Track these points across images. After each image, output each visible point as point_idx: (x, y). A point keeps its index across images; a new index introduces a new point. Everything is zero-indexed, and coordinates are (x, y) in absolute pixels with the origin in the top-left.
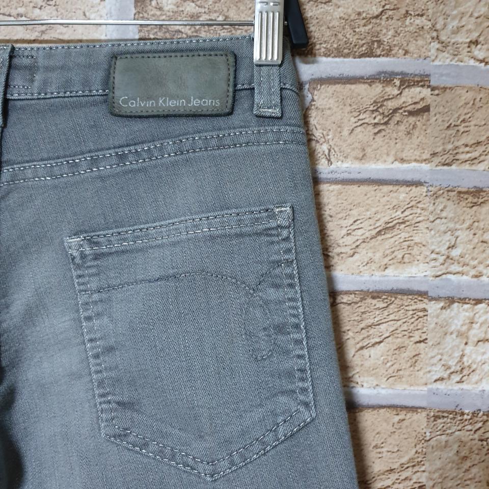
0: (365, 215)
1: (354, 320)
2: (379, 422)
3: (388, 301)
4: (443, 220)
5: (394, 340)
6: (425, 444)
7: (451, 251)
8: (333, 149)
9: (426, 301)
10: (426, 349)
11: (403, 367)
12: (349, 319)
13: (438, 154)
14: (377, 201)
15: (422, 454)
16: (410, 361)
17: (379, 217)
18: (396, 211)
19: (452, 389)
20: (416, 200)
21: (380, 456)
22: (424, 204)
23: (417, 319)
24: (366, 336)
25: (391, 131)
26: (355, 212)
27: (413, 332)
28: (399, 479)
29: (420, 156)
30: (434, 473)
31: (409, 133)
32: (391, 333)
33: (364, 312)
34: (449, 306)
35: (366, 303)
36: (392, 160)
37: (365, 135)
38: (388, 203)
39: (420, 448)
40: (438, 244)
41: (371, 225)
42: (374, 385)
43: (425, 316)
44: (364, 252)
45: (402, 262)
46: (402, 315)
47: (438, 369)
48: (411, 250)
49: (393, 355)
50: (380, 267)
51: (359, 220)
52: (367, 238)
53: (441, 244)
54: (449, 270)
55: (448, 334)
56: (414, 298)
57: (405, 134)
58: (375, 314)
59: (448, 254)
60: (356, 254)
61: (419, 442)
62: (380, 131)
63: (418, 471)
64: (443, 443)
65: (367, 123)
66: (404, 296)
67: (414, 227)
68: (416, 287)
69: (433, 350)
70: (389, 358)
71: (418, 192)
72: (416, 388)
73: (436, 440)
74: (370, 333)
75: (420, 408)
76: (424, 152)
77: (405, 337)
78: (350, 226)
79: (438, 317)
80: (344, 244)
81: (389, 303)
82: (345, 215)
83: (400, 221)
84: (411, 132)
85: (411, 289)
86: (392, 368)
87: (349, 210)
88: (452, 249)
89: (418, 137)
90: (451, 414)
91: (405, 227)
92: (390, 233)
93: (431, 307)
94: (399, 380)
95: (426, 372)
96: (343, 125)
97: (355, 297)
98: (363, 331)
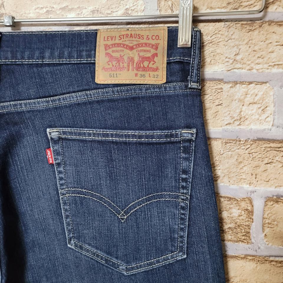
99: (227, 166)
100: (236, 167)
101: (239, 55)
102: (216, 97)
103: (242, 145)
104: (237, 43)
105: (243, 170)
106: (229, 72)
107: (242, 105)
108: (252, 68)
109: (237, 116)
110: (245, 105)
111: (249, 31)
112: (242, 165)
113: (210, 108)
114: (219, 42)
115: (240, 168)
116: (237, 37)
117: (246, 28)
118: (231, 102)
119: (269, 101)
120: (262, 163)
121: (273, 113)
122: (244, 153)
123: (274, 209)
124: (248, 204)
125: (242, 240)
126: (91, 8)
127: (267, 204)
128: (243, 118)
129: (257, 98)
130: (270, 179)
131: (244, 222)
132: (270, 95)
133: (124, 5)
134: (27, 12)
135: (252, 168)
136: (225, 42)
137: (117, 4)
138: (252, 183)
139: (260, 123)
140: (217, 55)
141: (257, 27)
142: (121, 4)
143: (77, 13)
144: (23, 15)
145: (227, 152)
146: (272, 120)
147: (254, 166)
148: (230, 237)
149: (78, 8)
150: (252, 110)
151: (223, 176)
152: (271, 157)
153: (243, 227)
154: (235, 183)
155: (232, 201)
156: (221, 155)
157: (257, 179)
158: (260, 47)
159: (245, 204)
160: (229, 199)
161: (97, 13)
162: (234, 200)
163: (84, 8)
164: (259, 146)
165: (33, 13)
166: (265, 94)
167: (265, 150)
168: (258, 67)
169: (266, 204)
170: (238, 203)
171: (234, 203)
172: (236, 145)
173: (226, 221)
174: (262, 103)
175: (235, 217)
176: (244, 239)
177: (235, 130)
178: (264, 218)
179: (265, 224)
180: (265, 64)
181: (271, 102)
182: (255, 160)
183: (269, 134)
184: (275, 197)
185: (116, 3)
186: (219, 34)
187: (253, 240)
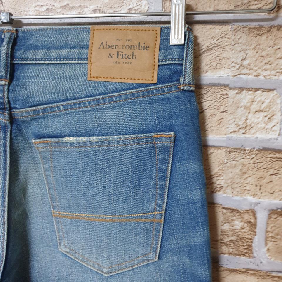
99: (231, 175)
100: (240, 177)
101: (246, 60)
102: (221, 104)
103: (247, 155)
104: (244, 47)
105: (247, 181)
106: (235, 77)
107: (248, 112)
108: (259, 74)
109: (243, 124)
110: (250, 113)
111: (256, 35)
112: (246, 175)
113: (214, 115)
114: (226, 46)
115: (244, 179)
116: (244, 41)
117: (254, 32)
118: (237, 109)
119: (275, 110)
120: (268, 174)
121: (279, 122)
122: (249, 163)
123: (278, 222)
124: (251, 216)
125: (244, 254)
126: (93, 7)
127: (271, 217)
128: (249, 126)
129: (263, 106)
130: (274, 191)
131: (246, 235)
132: (277, 103)
133: (127, 4)
134: (27, 9)
135: (257, 179)
136: (232, 46)
137: (120, 4)
138: (256, 195)
139: (266, 132)
140: (223, 59)
141: (265, 31)
142: (124, 4)
143: (78, 12)
144: (22, 13)
145: (231, 161)
146: (279, 129)
147: (259, 177)
148: (231, 250)
149: (79, 6)
150: (258, 118)
151: (226, 186)
152: (276, 168)
153: (245, 240)
154: (239, 194)
155: (234, 213)
156: (224, 164)
157: (261, 191)
158: (268, 53)
159: (248, 216)
160: (231, 211)
161: (98, 12)
162: (236, 211)
163: (86, 6)
164: (264, 156)
165: (33, 11)
166: (272, 102)
167: (271, 161)
168: (265, 73)
169: (269, 217)
170: (241, 215)
171: (236, 215)
172: (240, 154)
173: (227, 233)
174: (269, 111)
175: (237, 230)
176: (246, 253)
177: (240, 138)
178: (267, 232)
179: (268, 238)
180: (272, 71)
181: (278, 110)
182: (259, 171)
183: (275, 144)
184: (279, 210)
185: (119, 2)
186: (226, 37)
187: (255, 254)
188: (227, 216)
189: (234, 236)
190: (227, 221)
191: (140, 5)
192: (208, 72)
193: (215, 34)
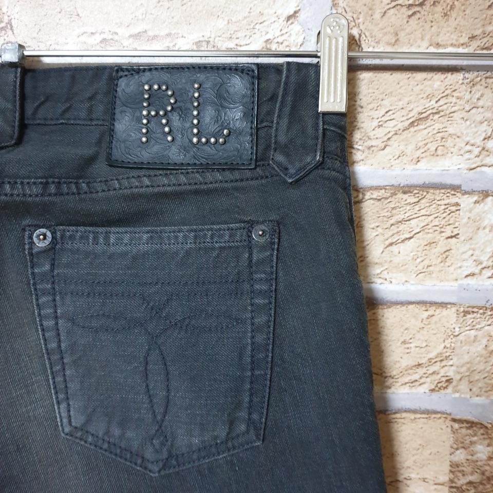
0: (397, 105)
1: (383, 216)
2: (408, 318)
3: (420, 195)
4: (480, 109)
5: (425, 236)
6: (454, 340)
7: (487, 143)
8: (364, 34)
9: (459, 195)
10: (458, 244)
11: (434, 263)
12: (378, 216)
13: (477, 37)
14: (410, 90)
15: (451, 349)
16: (441, 256)
17: (412, 107)
18: (430, 101)
19: (483, 285)
20: (451, 89)
21: (408, 351)
22: (460, 92)
23: (449, 214)
24: (395, 232)
25: (426, 13)
26: (386, 102)
27: (444, 227)
28: (426, 373)
29: (457, 40)
30: (462, 366)
31: (446, 15)
32: (421, 229)
33: (395, 207)
34: (483, 199)
35: (396, 199)
36: (427, 46)
37: (399, 18)
38: (422, 92)
39: (448, 343)
40: (474, 135)
41: (403, 116)
42: (403, 281)
43: (457, 210)
44: (396, 144)
45: (435, 154)
46: (433, 210)
47: (469, 264)
48: (444, 141)
49: (424, 250)
50: (412, 160)
51: (391, 110)
52: (399, 130)
53: (476, 135)
54: (484, 162)
55: (481, 229)
56: (446, 192)
57: (442, 16)
58: (405, 209)
59: (484, 146)
60: (387, 147)
61: (448, 337)
62: (414, 13)
63: (446, 366)
64: (472, 338)
65: (400, 5)
66: (436, 190)
67: (449, 117)
68: (449, 181)
69: (465, 245)
70: (419, 254)
71: (454, 80)
72: (446, 283)
73: (465, 335)
74: (400, 229)
75: (450, 304)
76: (462, 36)
77: (436, 232)
78: (381, 117)
79: (470, 211)
80: (375, 137)
81: (420, 198)
82: (376, 105)
83: (434, 111)
84: (449, 13)
85: (443, 183)
86: (422, 264)
87: (380, 99)
88: (488, 140)
89: (456, 19)
90: (481, 309)
91: (439, 117)
92: (424, 124)
93: (464, 201)
94: (429, 275)
95: (457, 268)
96: (374, 7)
97: (385, 192)
98: (393, 226)
188: (460, 435)
189: (476, 473)
190: (462, 445)
191: (287, 34)
192: (420, 162)
193: (433, 90)
